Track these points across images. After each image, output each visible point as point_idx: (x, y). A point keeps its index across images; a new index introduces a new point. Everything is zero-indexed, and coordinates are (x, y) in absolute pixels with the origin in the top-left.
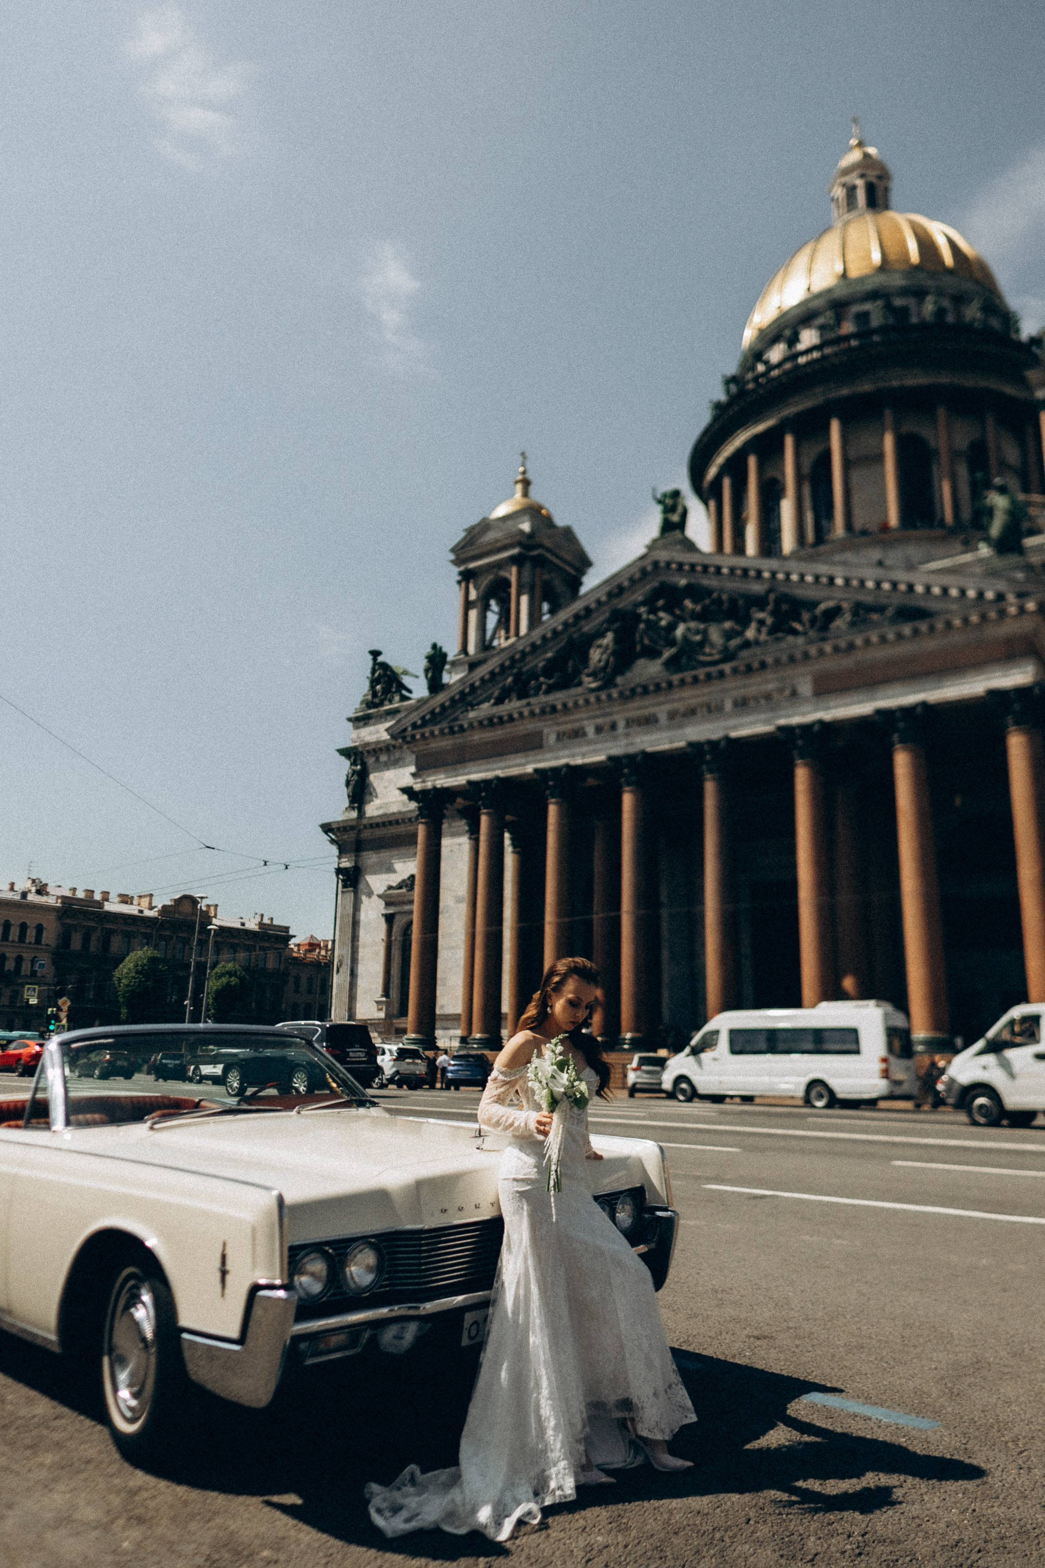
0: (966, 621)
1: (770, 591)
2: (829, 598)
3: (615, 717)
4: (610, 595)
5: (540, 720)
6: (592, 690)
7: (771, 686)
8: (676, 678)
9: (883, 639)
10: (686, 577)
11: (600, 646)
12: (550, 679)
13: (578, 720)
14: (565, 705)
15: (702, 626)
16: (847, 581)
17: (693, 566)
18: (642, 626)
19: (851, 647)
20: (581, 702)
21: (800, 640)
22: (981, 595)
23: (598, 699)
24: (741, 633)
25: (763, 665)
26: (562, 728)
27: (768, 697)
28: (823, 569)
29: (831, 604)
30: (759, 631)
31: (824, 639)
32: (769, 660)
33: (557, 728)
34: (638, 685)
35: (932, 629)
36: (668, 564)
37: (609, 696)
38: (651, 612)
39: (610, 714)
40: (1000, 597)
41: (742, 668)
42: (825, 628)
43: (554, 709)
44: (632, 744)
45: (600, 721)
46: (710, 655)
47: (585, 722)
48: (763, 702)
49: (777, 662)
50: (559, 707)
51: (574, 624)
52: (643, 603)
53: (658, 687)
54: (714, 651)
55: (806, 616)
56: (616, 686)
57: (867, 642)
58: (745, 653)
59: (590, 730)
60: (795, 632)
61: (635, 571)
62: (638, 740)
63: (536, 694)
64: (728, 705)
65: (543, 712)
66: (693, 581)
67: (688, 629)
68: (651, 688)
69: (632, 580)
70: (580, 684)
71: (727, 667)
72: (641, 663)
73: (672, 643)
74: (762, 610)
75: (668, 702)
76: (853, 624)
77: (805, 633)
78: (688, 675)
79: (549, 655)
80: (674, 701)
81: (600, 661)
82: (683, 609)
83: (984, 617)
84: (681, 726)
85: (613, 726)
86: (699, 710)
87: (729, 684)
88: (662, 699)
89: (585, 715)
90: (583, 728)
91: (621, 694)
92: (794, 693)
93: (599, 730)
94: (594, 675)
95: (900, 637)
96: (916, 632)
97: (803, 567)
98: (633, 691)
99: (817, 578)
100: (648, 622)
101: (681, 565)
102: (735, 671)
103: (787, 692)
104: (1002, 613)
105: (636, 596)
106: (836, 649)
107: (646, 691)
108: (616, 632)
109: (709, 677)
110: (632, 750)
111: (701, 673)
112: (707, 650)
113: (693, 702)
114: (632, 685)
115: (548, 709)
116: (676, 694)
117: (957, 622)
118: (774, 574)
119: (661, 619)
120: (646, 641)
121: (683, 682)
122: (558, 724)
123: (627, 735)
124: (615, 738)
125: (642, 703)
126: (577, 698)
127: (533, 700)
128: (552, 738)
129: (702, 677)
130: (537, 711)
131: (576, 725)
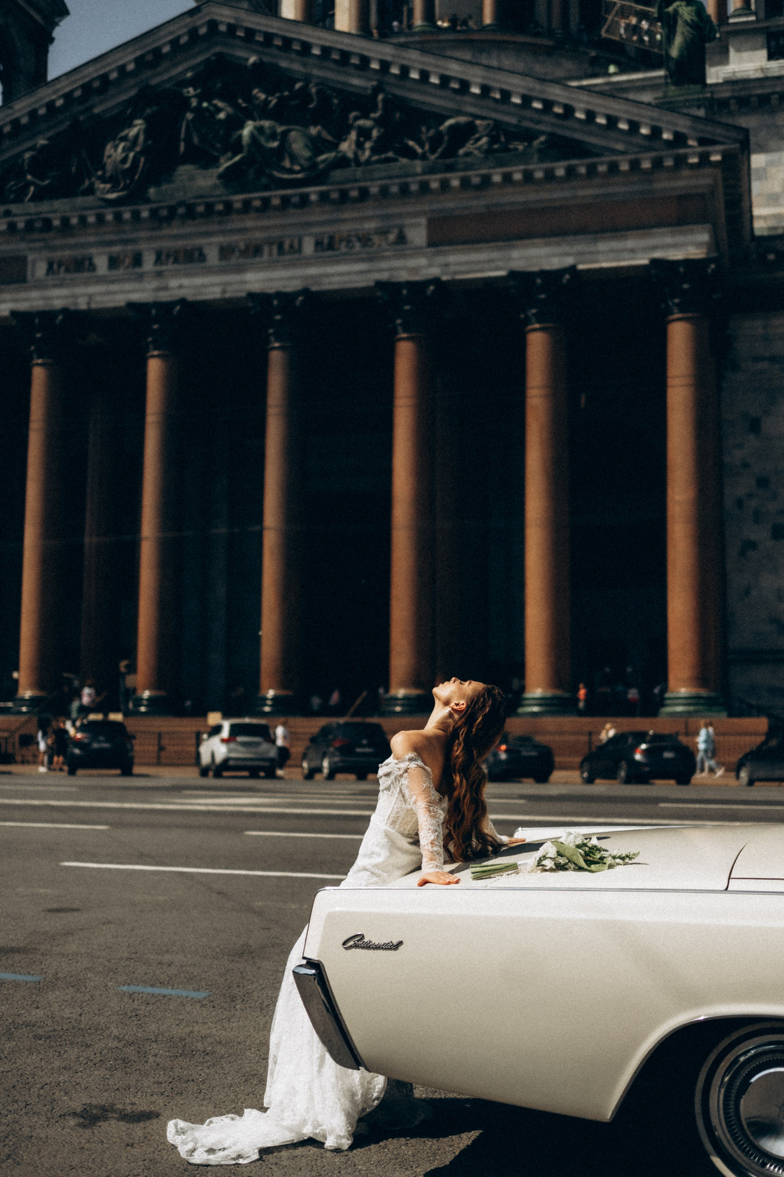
0: (635, 165)
1: (377, 90)
2: (458, 113)
3: (142, 246)
4: (138, 61)
5: (22, 239)
6: (110, 203)
7: (370, 226)
8: (238, 199)
9: (528, 176)
10: (255, 52)
11: (124, 139)
12: (43, 180)
13: (83, 246)
14: (65, 221)
15: (280, 129)
16: (486, 89)
17: (269, 37)
18: (189, 116)
19: (486, 180)
20: (92, 219)
21: (418, 166)
22: (656, 132)
23: (118, 217)
24: (335, 146)
25: (364, 194)
26: (58, 255)
27: (365, 240)
28: (454, 69)
29: (462, 119)
30: (360, 145)
31: (450, 168)
32: (374, 190)
33: (46, 254)
34: (181, 204)
35: (592, 170)
36: (232, 28)
37: (136, 215)
38: (201, 98)
39: (134, 241)
40: (680, 139)
41: (335, 196)
42: (451, 152)
43: (47, 224)
44: (166, 288)
45: (116, 249)
46: (291, 171)
47: (93, 251)
48: (358, 246)
49: (384, 191)
50: (56, 223)
51: (82, 100)
52: (192, 82)
53: (210, 207)
54: (297, 168)
55: (427, 133)
56: (147, 201)
57: (507, 178)
58: (337, 174)
59: (101, 263)
60: (411, 154)
61: (181, 31)
62: (174, 283)
63: (19, 200)
64: (308, 247)
65: (30, 226)
66: (266, 59)
67: (260, 130)
68: (201, 209)
69: (174, 43)
70: (91, 191)
71: (313, 192)
72: (184, 170)
73: (237, 147)
74: (366, 117)
75: (223, 233)
76: (488, 152)
77: (424, 157)
78: (256, 197)
79: (42, 142)
80: (233, 231)
81: (124, 160)
82: (250, 98)
83: (658, 163)
84: (239, 269)
85: (137, 260)
86: (266, 250)
87: (316, 215)
88: (215, 227)
89: (92, 239)
90: (90, 259)
91: (154, 213)
92: (401, 239)
93: (114, 262)
94: (113, 180)
95: (550, 176)
96: (571, 172)
97: (429, 62)
98: (172, 210)
99: (445, 80)
100: (198, 110)
101: (250, 33)
102: (324, 197)
103: (392, 237)
104: (680, 161)
105: (179, 69)
106: (465, 183)
107: (191, 214)
108: (148, 120)
109: (286, 201)
110: (164, 296)
111: (276, 196)
112: (287, 164)
113: (259, 235)
114: (173, 203)
115: (38, 225)
116: (235, 222)
117: (625, 167)
118: (385, 65)
119: (219, 110)
120: (196, 140)
121: (247, 206)
122: (53, 249)
123: (159, 274)
124: (140, 277)
125: (182, 231)
126: (86, 213)
127: (14, 208)
128: (41, 269)
129: (276, 202)
130: (21, 225)
131: (78, 253)
